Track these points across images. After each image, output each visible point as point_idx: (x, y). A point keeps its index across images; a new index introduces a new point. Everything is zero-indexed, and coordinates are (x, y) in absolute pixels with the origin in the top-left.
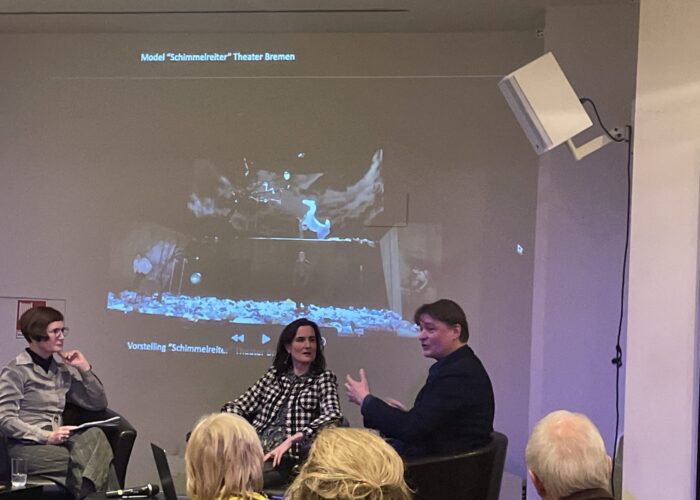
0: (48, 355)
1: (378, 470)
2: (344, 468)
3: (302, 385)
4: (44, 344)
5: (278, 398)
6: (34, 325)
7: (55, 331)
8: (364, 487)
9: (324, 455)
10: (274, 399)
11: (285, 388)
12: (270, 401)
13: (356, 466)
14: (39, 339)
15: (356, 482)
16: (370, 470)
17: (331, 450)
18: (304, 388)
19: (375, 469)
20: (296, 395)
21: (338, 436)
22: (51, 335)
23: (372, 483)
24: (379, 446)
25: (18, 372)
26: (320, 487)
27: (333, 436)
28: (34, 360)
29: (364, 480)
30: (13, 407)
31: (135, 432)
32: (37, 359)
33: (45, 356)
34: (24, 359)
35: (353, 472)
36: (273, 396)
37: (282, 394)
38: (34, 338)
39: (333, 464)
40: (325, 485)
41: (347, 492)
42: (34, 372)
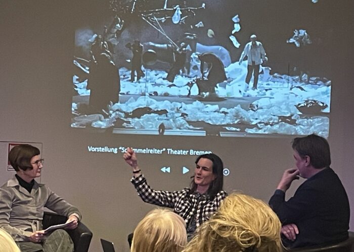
0: (31, 179)
1: (261, 226)
2: (238, 219)
3: (204, 202)
4: (28, 172)
5: (190, 210)
6: (22, 159)
7: (37, 162)
8: (248, 234)
9: (226, 209)
10: (187, 210)
11: (194, 203)
12: (184, 211)
13: (246, 220)
14: (25, 169)
15: (244, 230)
16: (255, 224)
17: (232, 206)
18: (206, 203)
19: (259, 225)
20: (201, 209)
21: (239, 199)
22: (34, 165)
23: (254, 232)
24: (266, 211)
25: (8, 192)
26: (219, 229)
27: (236, 198)
28: (20, 183)
29: (250, 229)
30: (5, 217)
31: (92, 234)
32: (22, 183)
33: (29, 180)
34: (13, 183)
35: (244, 223)
36: (186, 207)
37: (192, 207)
38: (22, 169)
39: (232, 215)
40: (223, 228)
41: (236, 235)
42: (19, 191)
